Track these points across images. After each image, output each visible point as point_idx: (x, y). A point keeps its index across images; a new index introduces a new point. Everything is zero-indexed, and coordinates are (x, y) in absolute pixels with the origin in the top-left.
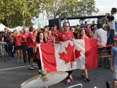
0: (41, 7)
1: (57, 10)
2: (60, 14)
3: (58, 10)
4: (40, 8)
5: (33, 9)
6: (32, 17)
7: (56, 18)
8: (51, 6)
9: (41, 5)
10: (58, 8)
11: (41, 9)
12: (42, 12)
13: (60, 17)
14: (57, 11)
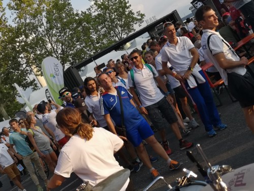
0: (24, 62)
1: (59, 52)
2: (70, 59)
3: (61, 51)
4: (22, 65)
5: (7, 75)
6: (13, 92)
7: (65, 70)
8: (43, 51)
9: (22, 58)
10: (61, 48)
11: (24, 66)
12: (31, 71)
13: (72, 64)
14: (60, 55)
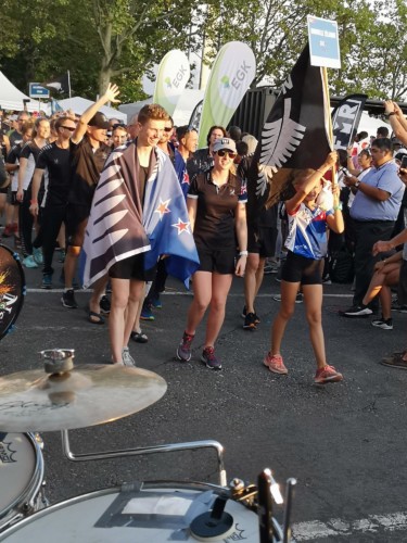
0: (199, 23)
1: (271, 46)
2: (281, 72)
3: (276, 48)
4: (192, 24)
5: (156, 25)
6: (145, 62)
7: (258, 85)
8: (244, 26)
9: (199, 11)
10: (279, 41)
11: (195, 29)
12: (199, 47)
13: (278, 83)
14: (267, 53)
